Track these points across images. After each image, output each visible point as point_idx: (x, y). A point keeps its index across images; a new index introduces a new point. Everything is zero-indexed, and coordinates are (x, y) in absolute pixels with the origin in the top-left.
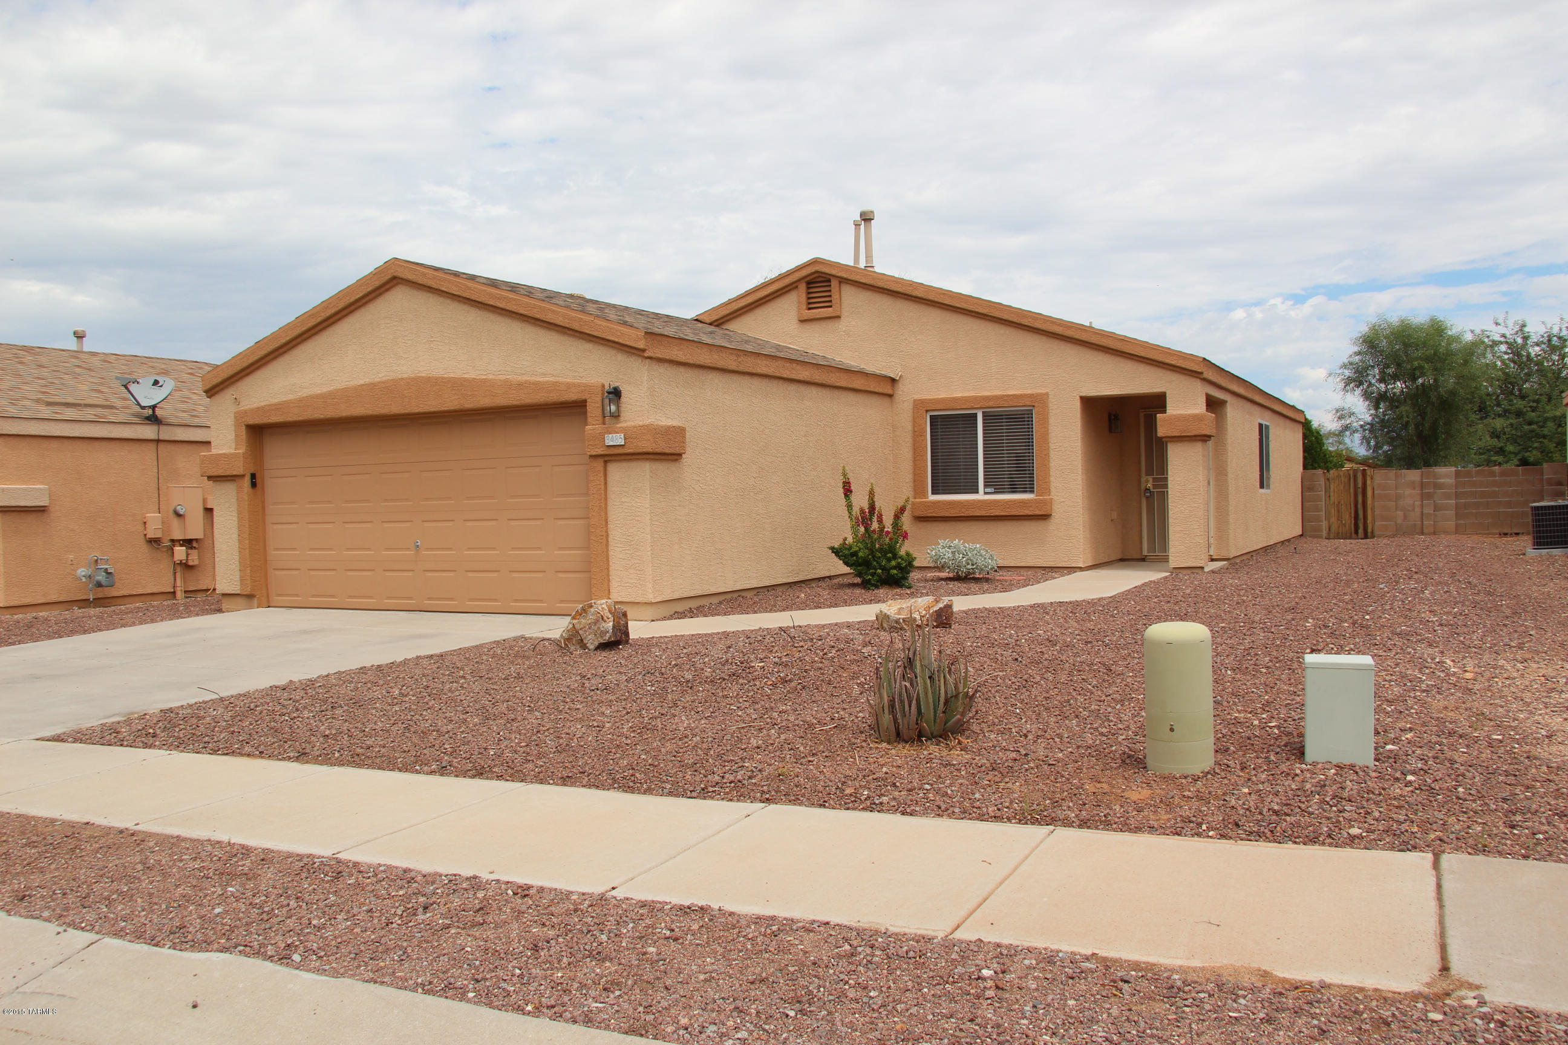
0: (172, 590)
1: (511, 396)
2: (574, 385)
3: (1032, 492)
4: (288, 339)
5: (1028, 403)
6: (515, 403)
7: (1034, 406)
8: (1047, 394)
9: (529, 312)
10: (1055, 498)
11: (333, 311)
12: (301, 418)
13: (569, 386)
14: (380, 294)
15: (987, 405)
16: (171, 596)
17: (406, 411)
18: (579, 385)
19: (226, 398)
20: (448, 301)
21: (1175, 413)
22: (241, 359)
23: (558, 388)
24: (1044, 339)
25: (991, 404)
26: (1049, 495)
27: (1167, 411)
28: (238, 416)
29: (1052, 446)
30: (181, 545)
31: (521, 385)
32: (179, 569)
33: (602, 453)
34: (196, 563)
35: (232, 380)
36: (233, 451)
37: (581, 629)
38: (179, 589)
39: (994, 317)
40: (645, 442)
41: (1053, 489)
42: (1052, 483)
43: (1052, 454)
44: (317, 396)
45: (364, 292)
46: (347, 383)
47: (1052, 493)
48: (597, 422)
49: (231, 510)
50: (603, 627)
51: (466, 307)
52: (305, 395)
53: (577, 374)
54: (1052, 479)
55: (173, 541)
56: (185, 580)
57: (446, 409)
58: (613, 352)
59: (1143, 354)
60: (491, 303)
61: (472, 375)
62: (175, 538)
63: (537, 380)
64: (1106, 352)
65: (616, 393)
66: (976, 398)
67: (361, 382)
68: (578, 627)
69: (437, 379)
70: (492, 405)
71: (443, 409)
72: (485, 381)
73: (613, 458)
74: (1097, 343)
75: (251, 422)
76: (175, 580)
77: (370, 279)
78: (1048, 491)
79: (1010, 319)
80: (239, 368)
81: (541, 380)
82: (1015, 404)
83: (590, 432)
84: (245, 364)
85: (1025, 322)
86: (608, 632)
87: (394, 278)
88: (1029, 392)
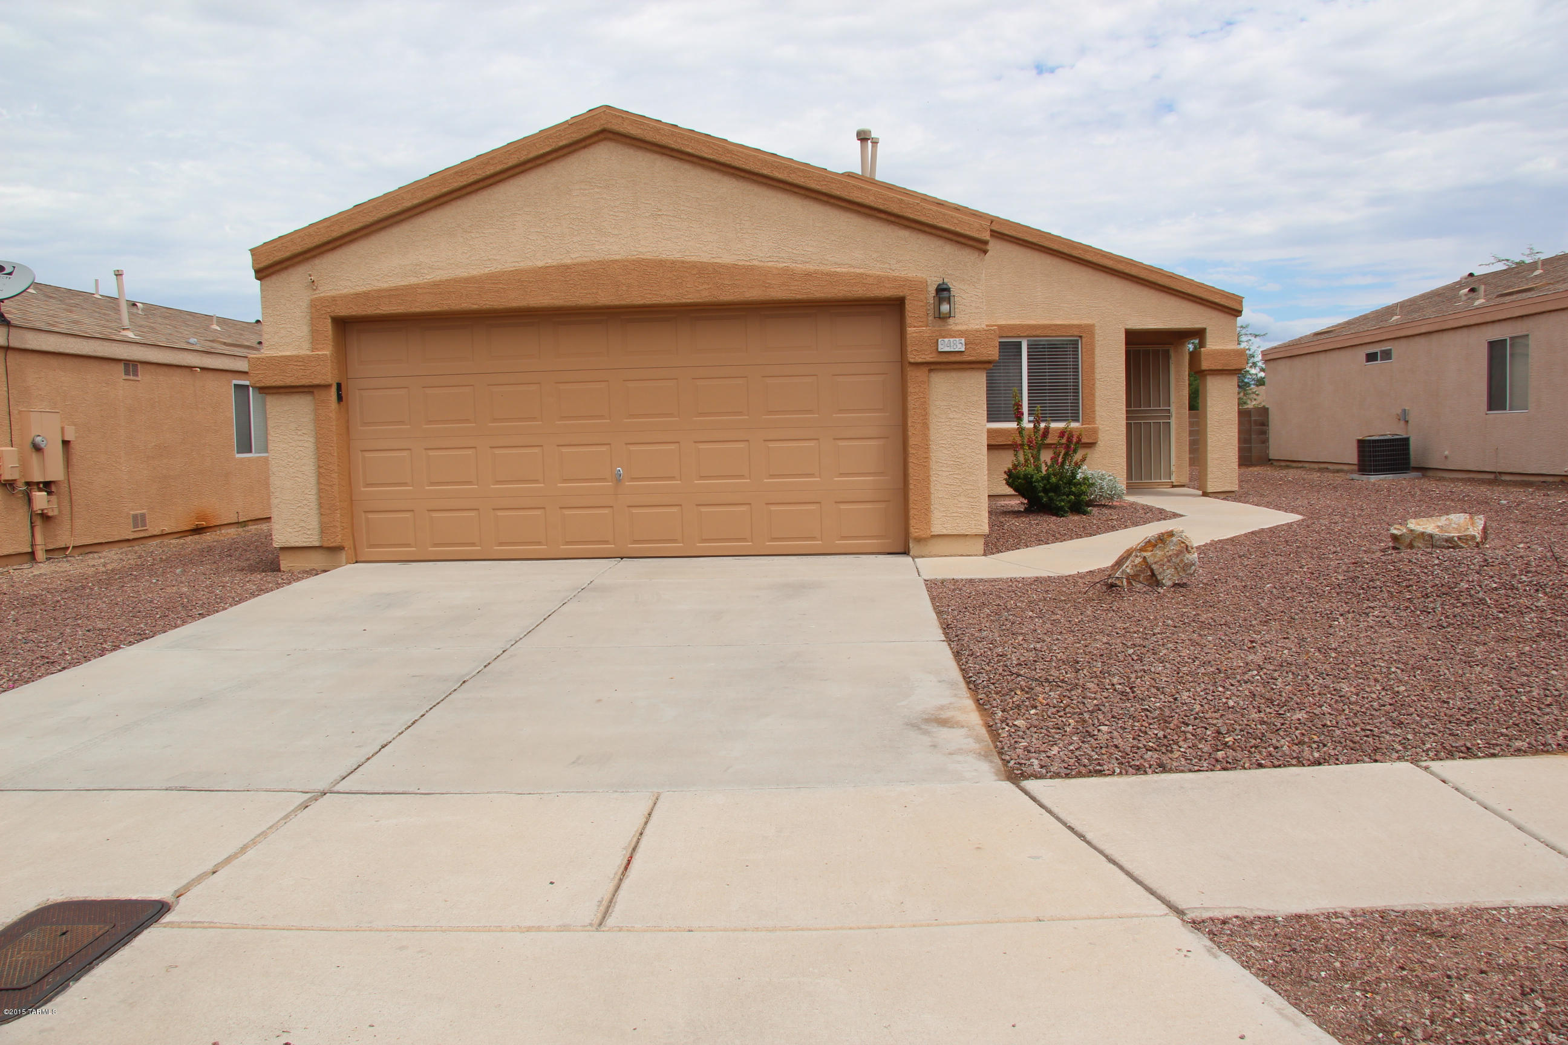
0: (30, 550)
1: (792, 288)
2: (888, 278)
3: (1077, 421)
4: (416, 202)
5: (1076, 333)
6: (799, 297)
7: (1081, 337)
8: (1093, 326)
9: (824, 187)
10: (1101, 427)
11: (499, 168)
12: (435, 309)
13: (880, 280)
14: (574, 151)
15: (1034, 334)
16: (28, 557)
17: (623, 303)
18: (895, 279)
19: (295, 280)
20: (687, 166)
21: (1214, 348)
22: (328, 227)
23: (864, 281)
24: (1090, 271)
25: (1038, 333)
26: (1095, 424)
27: (1208, 346)
28: (316, 306)
29: (1098, 376)
30: (40, 490)
31: (808, 275)
32: (38, 522)
33: (932, 360)
34: (56, 513)
35: (308, 255)
36: (309, 353)
37: (1155, 563)
38: (39, 548)
39: (1043, 247)
40: (990, 349)
41: (1098, 418)
42: (1097, 413)
43: (1098, 384)
44: (467, 280)
45: (554, 146)
46: (517, 264)
47: (1097, 422)
48: (920, 324)
49: (299, 433)
50: (1187, 559)
51: (715, 176)
52: (438, 278)
53: (886, 266)
54: (1097, 408)
55: (28, 484)
56: (45, 537)
57: (689, 301)
58: (939, 243)
59: (1189, 291)
60: (765, 172)
61: (727, 259)
62: (36, 480)
63: (833, 270)
64: (1151, 288)
65: (943, 292)
66: (1022, 326)
67: (540, 264)
68: (1150, 560)
69: (673, 262)
70: (762, 298)
71: (684, 301)
72: (752, 269)
73: (938, 367)
74: (1146, 278)
75: (343, 311)
76: (33, 535)
77: (564, 130)
78: (1092, 420)
79: (1061, 250)
80: (325, 239)
81: (838, 270)
82: (1064, 334)
83: (914, 335)
84: (335, 235)
85: (1075, 253)
86: (1193, 564)
87: (603, 131)
88: (1076, 322)
